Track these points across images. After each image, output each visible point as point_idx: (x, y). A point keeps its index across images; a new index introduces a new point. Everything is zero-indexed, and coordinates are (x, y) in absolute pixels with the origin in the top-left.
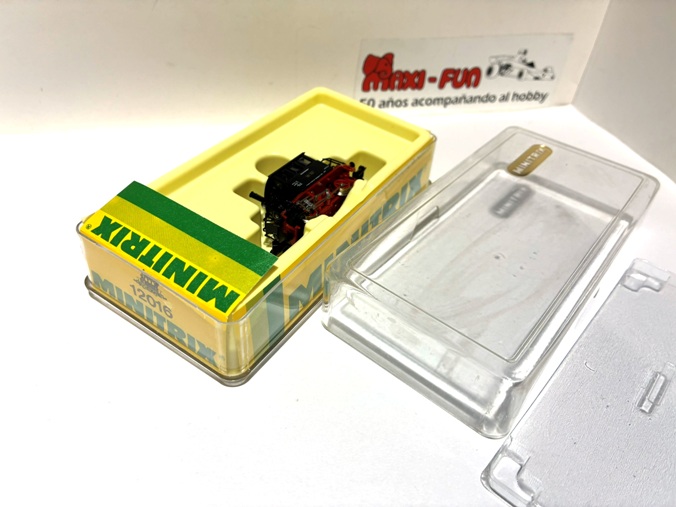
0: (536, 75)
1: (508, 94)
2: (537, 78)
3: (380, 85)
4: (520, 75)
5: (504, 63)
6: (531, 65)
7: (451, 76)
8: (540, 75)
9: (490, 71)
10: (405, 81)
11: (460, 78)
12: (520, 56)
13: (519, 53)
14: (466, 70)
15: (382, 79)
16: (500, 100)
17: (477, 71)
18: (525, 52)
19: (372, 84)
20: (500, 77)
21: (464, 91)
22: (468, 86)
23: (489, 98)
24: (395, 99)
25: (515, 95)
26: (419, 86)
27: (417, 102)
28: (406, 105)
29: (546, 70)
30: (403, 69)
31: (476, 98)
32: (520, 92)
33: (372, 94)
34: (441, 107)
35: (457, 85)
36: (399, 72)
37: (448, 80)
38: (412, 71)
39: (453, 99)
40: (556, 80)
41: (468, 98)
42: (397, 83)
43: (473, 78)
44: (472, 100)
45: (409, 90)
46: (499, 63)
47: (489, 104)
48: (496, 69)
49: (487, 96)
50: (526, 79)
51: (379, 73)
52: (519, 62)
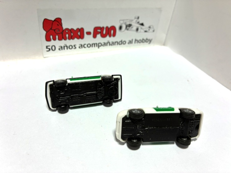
0: (145, 30)
1: (132, 40)
2: (146, 31)
3: (57, 37)
4: (137, 30)
5: (128, 23)
6: (142, 24)
7: (99, 31)
8: (147, 30)
9: (121, 28)
10: (72, 34)
11: (104, 32)
12: (136, 20)
13: (135, 18)
14: (107, 27)
15: (58, 34)
16: (128, 43)
17: (113, 28)
18: (138, 18)
19: (51, 37)
20: (126, 31)
21: (108, 39)
22: (110, 36)
23: (122, 43)
24: (68, 45)
25: (136, 40)
26: (82, 37)
27: (82, 46)
28: (76, 48)
29: (150, 27)
30: (70, 28)
31: (115, 42)
32: (138, 39)
33: (52, 43)
34: (96, 48)
35: (103, 36)
36: (67, 29)
37: (98, 33)
38: (75, 29)
39: (102, 44)
40: (155, 32)
41: (111, 43)
42: (67, 35)
43: (112, 32)
44: (113, 44)
45: (76, 39)
46: (125, 23)
47: (122, 45)
48: (124, 27)
49: (121, 41)
50: (140, 32)
51: (55, 30)
52: (136, 23)
